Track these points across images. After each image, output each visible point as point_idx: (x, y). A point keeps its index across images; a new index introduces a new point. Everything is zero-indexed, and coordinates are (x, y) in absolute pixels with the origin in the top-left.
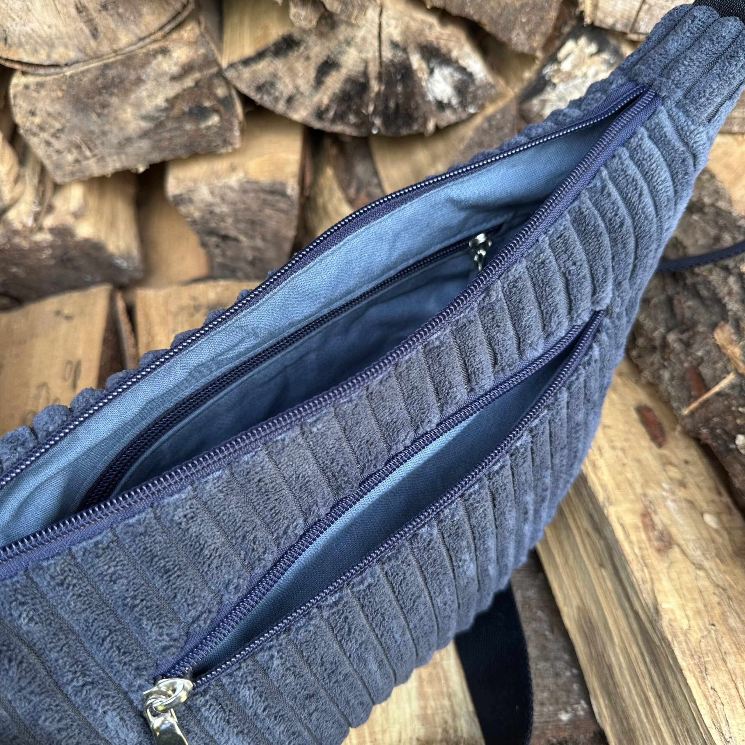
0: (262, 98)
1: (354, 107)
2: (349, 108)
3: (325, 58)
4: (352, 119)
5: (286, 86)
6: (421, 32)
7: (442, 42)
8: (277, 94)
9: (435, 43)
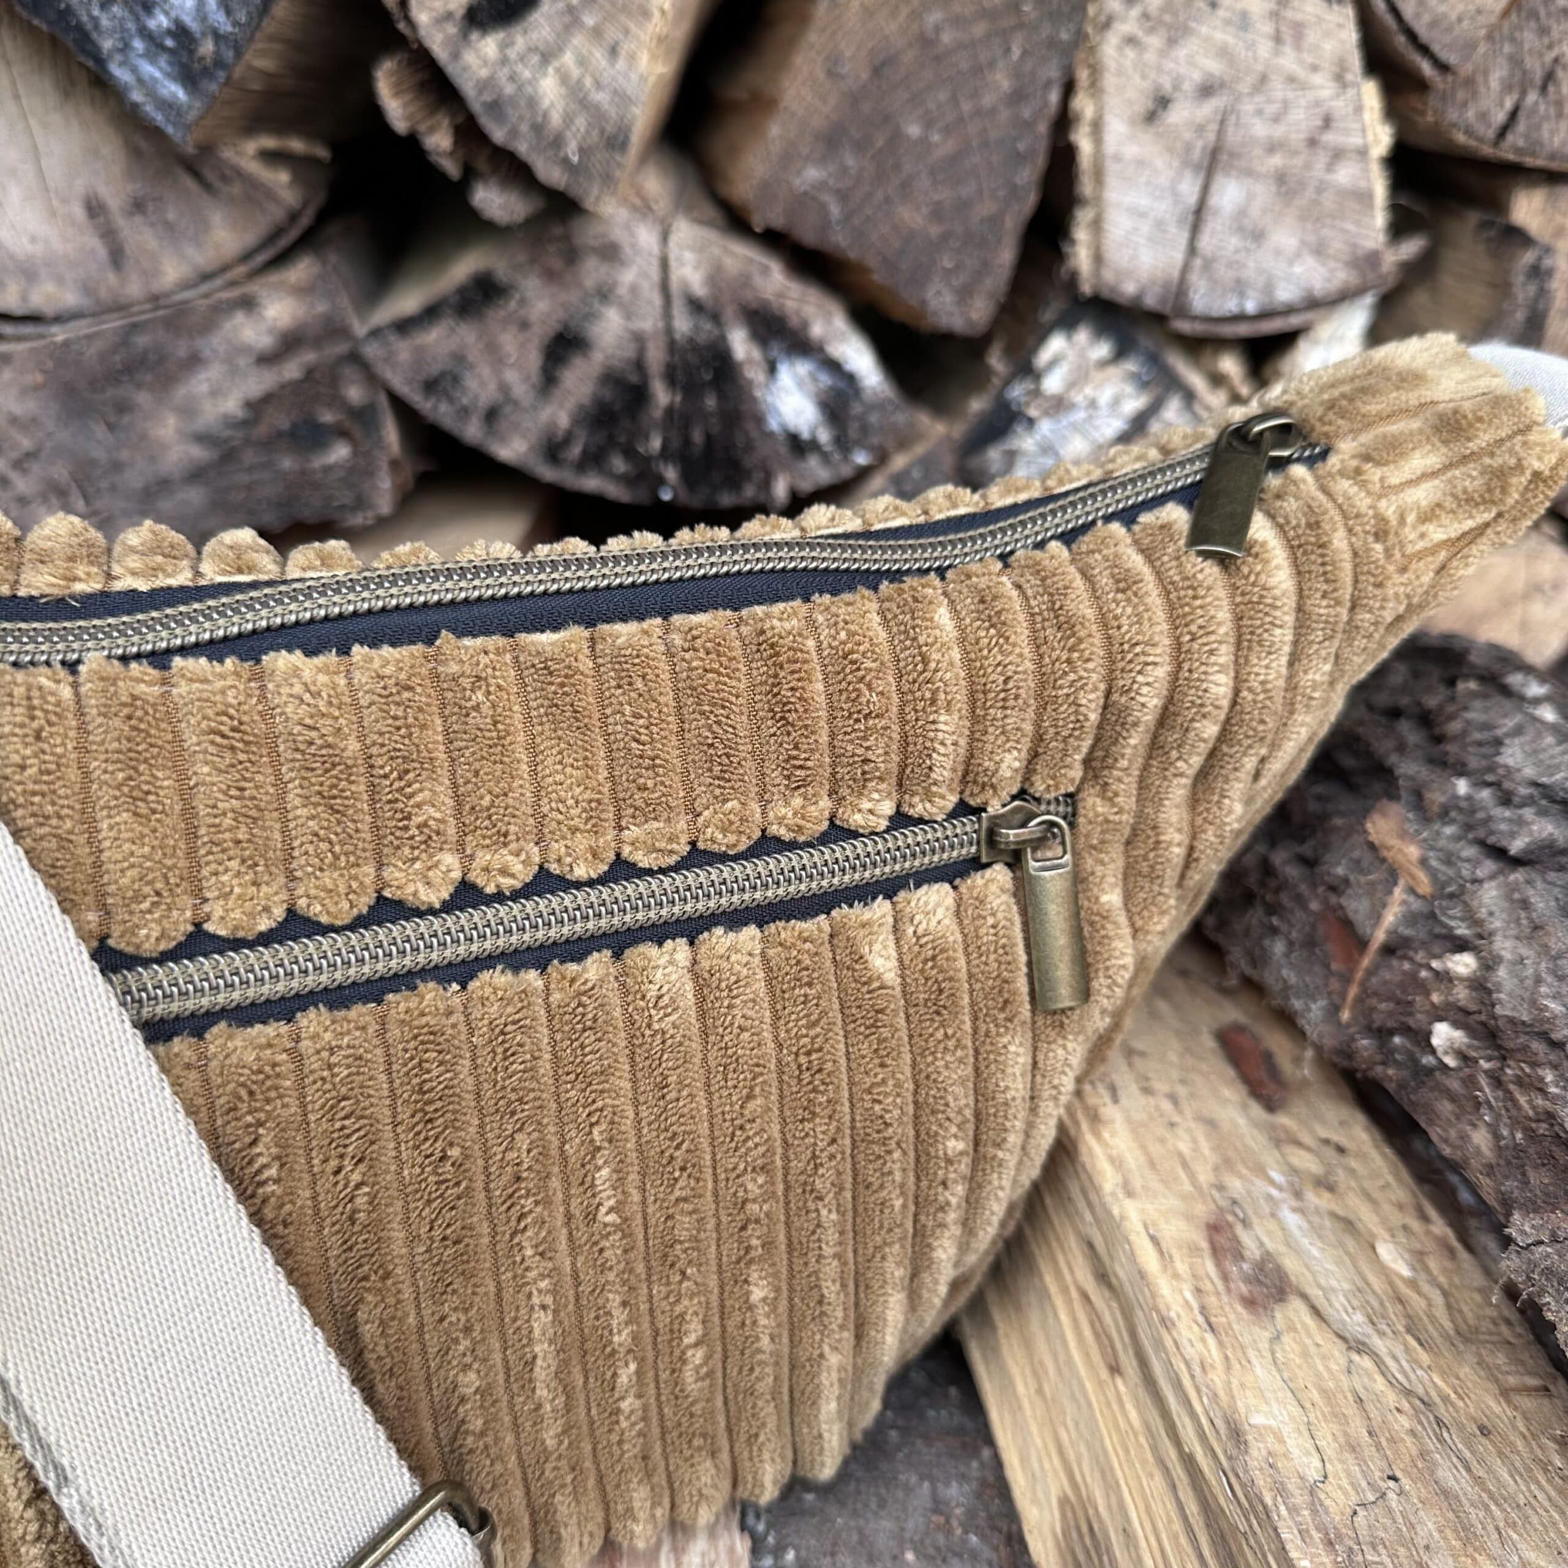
0: (435, 408)
1: (622, 439)
2: (611, 441)
3: (558, 327)
4: (619, 464)
5: (483, 384)
6: (745, 281)
7: (790, 305)
8: (465, 401)
9: (775, 305)
